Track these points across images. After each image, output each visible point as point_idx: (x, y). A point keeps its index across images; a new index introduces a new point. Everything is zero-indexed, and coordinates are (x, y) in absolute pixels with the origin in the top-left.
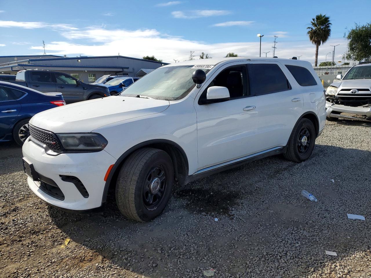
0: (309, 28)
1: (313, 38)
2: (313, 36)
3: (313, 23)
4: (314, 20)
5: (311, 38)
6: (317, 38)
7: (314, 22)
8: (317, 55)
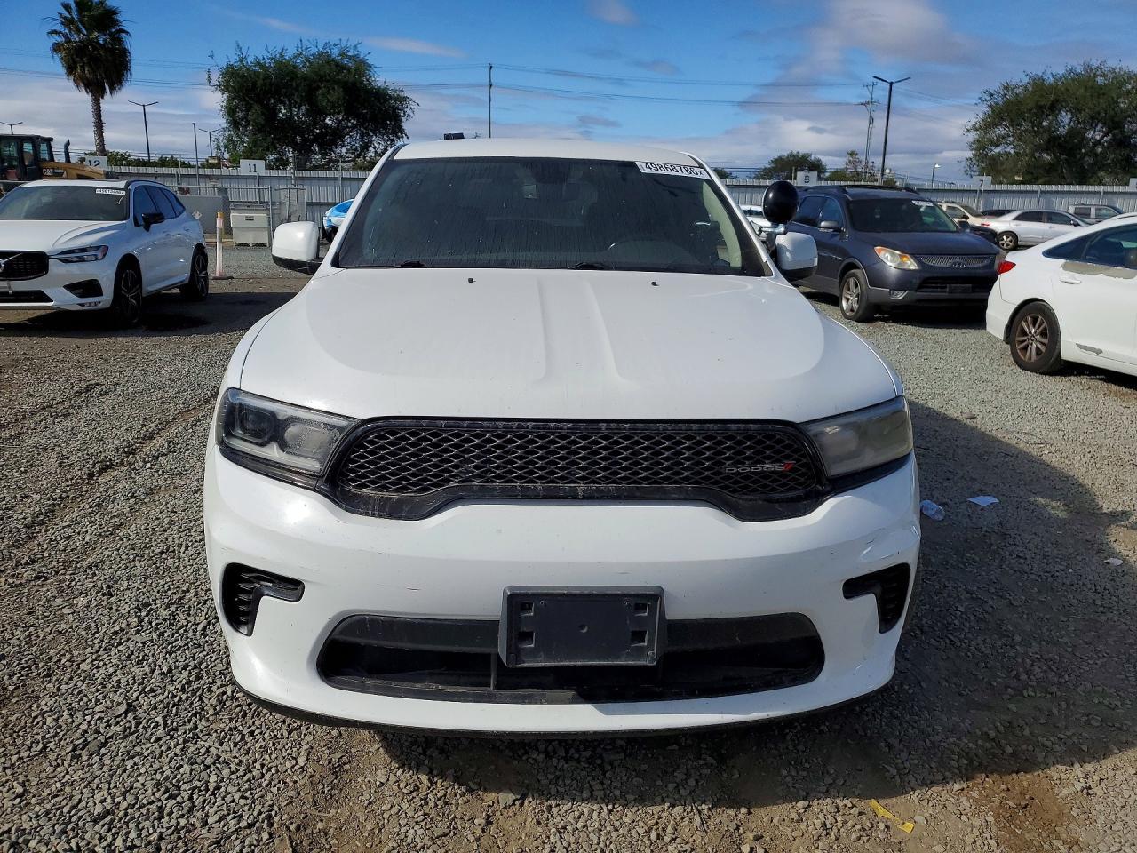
0: (55, 32)
1: (75, 68)
2: (75, 63)
3: (65, 18)
4: (67, 7)
5: (70, 69)
6: (93, 71)
7: (69, 16)
8: (99, 126)
